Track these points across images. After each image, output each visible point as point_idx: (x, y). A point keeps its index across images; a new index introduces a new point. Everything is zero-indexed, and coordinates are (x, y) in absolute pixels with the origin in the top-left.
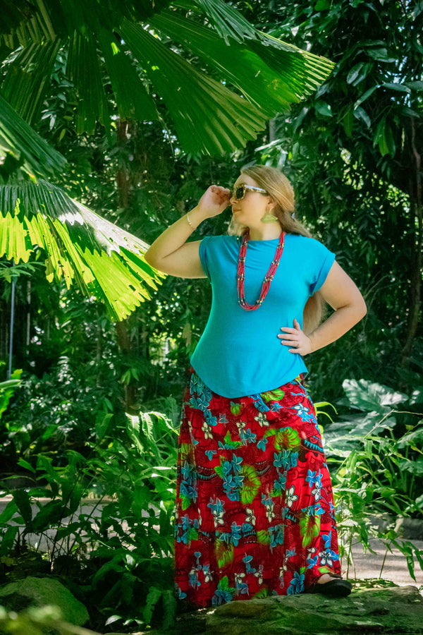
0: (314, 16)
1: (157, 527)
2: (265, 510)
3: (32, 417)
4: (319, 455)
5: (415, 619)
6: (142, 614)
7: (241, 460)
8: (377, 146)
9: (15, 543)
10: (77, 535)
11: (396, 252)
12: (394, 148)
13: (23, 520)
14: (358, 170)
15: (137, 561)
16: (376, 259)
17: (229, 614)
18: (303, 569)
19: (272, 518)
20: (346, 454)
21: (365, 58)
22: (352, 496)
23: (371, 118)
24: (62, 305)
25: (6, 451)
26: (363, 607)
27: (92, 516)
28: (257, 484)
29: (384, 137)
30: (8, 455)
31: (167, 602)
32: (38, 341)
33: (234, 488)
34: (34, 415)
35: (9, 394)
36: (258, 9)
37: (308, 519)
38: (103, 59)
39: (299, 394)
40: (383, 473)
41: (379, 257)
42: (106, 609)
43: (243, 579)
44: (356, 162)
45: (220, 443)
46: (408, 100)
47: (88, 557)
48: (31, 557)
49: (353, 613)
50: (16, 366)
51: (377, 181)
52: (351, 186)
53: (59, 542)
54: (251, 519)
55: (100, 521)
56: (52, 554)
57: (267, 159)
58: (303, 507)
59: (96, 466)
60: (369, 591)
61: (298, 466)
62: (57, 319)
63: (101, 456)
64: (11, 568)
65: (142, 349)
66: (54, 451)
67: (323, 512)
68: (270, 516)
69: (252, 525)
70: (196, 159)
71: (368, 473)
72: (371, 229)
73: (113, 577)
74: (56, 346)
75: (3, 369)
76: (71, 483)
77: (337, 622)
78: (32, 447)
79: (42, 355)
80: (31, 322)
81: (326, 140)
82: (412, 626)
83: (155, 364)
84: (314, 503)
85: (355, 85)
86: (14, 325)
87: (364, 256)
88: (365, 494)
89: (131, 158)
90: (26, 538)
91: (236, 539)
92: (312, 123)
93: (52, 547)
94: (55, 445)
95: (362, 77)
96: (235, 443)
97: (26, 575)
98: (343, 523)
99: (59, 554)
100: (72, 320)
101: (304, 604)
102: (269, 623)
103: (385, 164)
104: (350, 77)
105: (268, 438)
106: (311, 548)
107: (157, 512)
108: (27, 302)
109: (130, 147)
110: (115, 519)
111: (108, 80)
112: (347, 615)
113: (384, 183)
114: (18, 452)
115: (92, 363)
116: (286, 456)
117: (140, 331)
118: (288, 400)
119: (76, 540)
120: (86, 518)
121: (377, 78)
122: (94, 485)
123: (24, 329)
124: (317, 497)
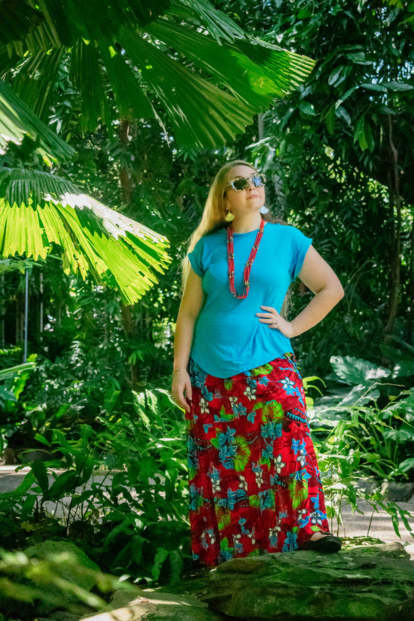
0: (297, 24)
1: (163, 494)
2: (255, 477)
3: (47, 396)
4: (301, 426)
5: (400, 572)
6: (150, 572)
7: (234, 431)
8: (357, 142)
9: (33, 510)
10: (90, 502)
11: (377, 240)
12: (373, 143)
13: (40, 489)
14: (341, 165)
15: (145, 525)
16: (359, 247)
17: (230, 571)
18: (295, 529)
19: (261, 484)
20: (334, 423)
21: (344, 62)
22: (340, 461)
23: (351, 117)
24: (72, 294)
25: (24, 428)
26: (353, 561)
27: (103, 484)
28: (247, 453)
29: (363, 134)
30: (25, 432)
31: (173, 562)
32: (51, 328)
33: (229, 458)
34: (49, 395)
35: (25, 377)
36: (246, 20)
37: (295, 483)
38: (104, 69)
39: (287, 369)
40: (369, 441)
41: (361, 244)
42: (117, 568)
43: (240, 540)
44: (339, 159)
45: (216, 416)
46: (385, 99)
47: (100, 522)
48: (49, 523)
49: (343, 567)
50: (31, 351)
51: (358, 175)
52: (335, 180)
53: (74, 509)
54: (244, 485)
55: (110, 489)
56: (68, 519)
57: (257, 156)
58: (291, 473)
59: (105, 439)
60: (358, 548)
61: (283, 436)
62: (67, 308)
63: (111, 429)
64: (30, 534)
65: (145, 333)
66: (67, 427)
67: (309, 477)
68: (259, 482)
69: (245, 491)
70: (192, 158)
71: (355, 440)
72: (354, 219)
73: (123, 539)
74: (68, 333)
75: (19, 354)
76: (84, 455)
77: (329, 576)
78: (47, 424)
79: (54, 341)
80: (44, 311)
81: (310, 138)
82: (397, 578)
83: (158, 346)
84: (300, 468)
85: (335, 86)
86: (29, 314)
87: (349, 243)
88: (352, 460)
89: (133, 158)
90: (44, 505)
91: (232, 504)
92: (298, 122)
93: (67, 514)
94: (68, 422)
95: (343, 79)
96: (230, 416)
97: (44, 539)
98: (333, 487)
99: (74, 520)
100: (82, 307)
101: (298, 560)
102: (267, 578)
103: (367, 158)
104: (331, 79)
105: (257, 411)
106: (301, 509)
107: (163, 480)
108: (40, 292)
109: (131, 148)
110: (124, 486)
111: (110, 88)
112: (337, 569)
113: (365, 177)
114: (35, 429)
115: (101, 346)
116: (272, 427)
117: (144, 317)
118: (276, 375)
119: (89, 507)
120: (97, 487)
121: (356, 80)
122: (105, 458)
123: (37, 318)
124: (303, 463)
